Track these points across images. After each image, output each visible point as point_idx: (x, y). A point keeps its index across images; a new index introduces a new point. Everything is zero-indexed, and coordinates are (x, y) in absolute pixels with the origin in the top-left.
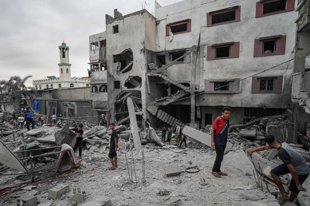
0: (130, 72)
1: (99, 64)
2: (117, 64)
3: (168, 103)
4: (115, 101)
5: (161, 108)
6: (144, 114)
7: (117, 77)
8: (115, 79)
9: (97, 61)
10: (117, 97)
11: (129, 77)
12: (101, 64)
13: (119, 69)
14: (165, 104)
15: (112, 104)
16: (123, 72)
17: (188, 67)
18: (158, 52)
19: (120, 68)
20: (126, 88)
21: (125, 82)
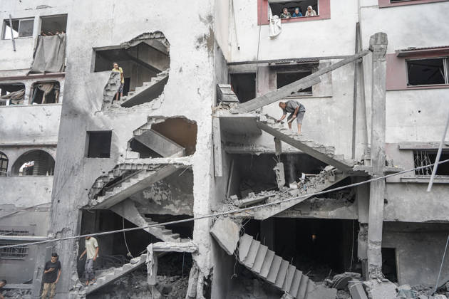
0: (155, 103)
1: (28, 85)
2: (105, 76)
3: (275, 211)
4: (85, 203)
5: (251, 227)
6: (202, 249)
7: (101, 120)
8: (92, 123)
9: (24, 74)
10: (94, 187)
11: (150, 118)
12: (35, 84)
13: (111, 94)
14: (264, 214)
15: (68, 213)
16: (128, 105)
17: (326, 107)
18: (235, 64)
19: (116, 89)
20: (136, 154)
21: (131, 136)
